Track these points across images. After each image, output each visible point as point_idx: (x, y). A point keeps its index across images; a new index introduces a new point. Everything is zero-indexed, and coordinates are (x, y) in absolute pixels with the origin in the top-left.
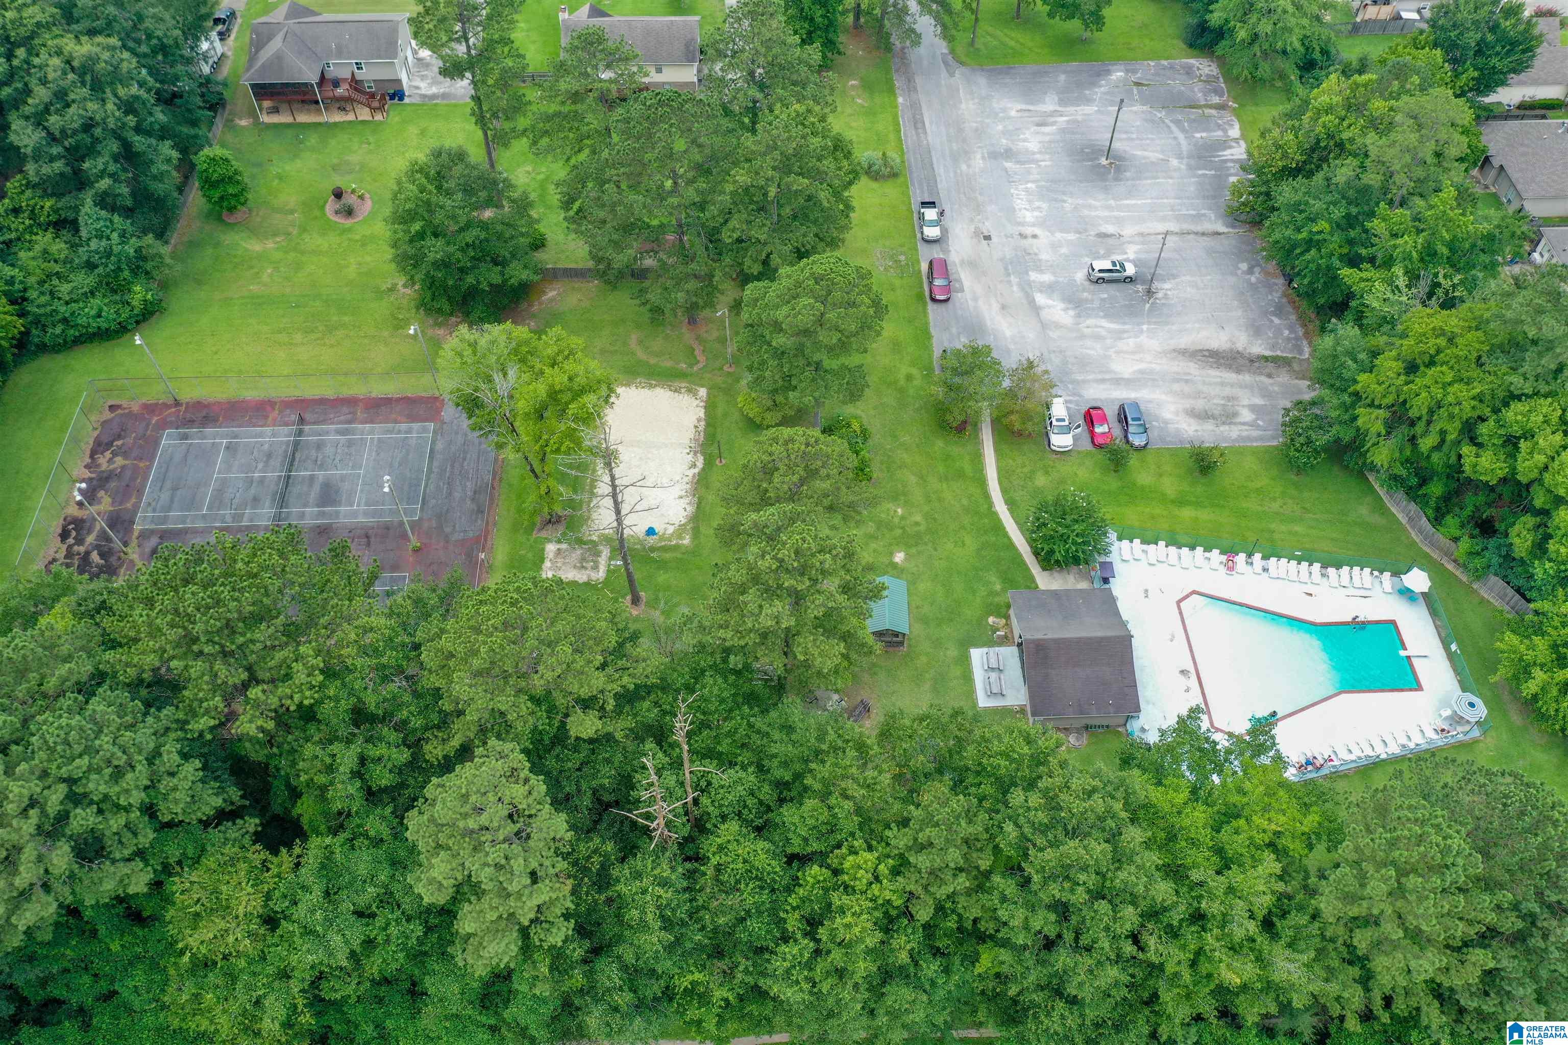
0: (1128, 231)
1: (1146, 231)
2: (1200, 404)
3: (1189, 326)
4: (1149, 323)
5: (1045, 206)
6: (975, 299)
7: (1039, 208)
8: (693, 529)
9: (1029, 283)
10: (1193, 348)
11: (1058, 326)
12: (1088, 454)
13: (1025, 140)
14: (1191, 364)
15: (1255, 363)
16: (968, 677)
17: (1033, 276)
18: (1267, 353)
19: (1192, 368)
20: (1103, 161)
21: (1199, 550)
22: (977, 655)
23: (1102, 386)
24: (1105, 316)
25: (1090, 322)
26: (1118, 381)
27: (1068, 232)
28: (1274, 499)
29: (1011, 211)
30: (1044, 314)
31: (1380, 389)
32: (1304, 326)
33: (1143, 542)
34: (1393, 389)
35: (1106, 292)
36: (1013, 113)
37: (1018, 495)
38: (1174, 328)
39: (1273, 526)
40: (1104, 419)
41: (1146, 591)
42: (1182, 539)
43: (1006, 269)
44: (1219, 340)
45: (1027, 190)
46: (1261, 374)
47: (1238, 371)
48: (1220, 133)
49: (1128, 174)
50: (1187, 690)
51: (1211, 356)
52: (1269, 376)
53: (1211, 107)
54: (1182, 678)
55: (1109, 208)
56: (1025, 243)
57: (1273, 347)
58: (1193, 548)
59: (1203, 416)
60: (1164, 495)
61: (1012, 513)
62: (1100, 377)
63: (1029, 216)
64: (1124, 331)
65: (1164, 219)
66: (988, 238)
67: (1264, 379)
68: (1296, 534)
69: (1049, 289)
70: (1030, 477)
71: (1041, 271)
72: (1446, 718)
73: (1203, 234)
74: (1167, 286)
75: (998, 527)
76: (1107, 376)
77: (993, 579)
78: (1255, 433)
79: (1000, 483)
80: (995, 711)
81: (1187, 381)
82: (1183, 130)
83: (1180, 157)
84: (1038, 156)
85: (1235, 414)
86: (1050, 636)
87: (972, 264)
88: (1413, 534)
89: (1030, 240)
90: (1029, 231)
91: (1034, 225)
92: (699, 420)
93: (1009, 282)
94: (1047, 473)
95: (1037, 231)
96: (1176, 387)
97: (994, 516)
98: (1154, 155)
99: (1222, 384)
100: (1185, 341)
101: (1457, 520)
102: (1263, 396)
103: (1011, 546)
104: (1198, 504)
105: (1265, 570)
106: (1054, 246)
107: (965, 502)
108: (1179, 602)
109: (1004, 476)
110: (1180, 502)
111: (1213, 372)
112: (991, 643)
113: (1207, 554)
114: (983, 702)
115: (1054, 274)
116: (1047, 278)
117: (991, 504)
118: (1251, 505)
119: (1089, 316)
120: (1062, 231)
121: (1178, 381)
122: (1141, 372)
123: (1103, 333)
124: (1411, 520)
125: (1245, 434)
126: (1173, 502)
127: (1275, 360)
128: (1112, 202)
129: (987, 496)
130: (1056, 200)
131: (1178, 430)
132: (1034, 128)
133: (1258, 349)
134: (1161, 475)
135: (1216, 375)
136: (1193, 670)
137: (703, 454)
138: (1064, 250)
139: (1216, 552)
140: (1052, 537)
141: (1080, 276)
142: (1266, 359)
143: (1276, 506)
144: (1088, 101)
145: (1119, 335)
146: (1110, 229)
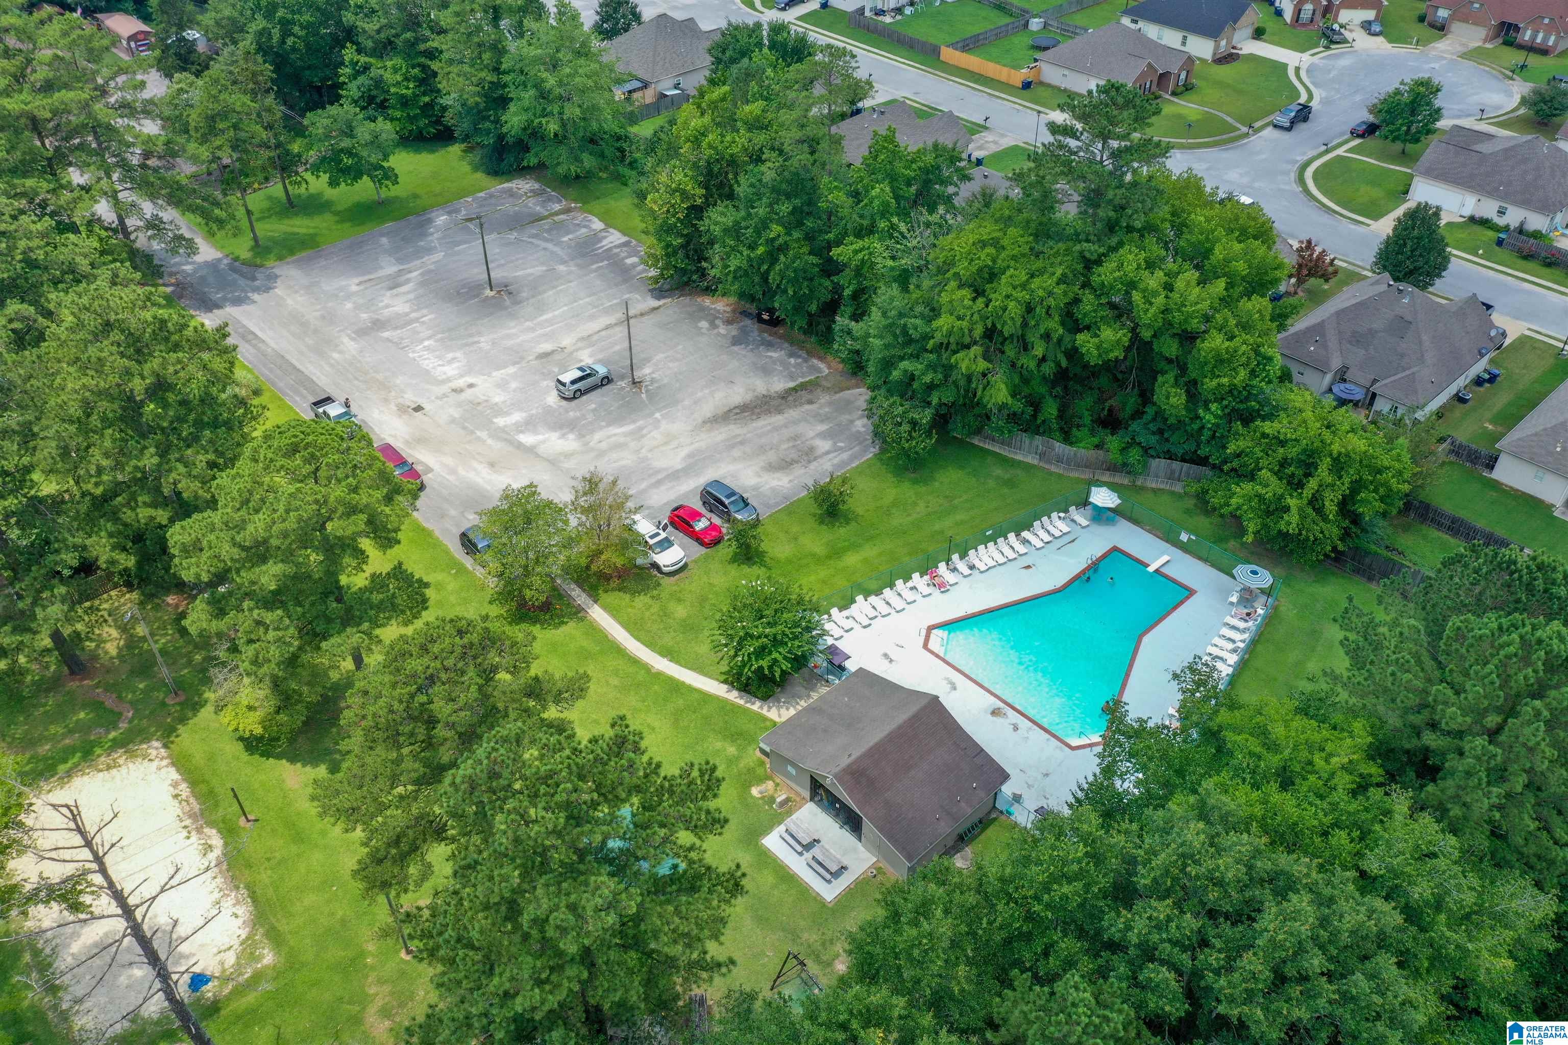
0: (567, 341)
1: (585, 334)
2: (772, 456)
3: (700, 394)
4: (659, 410)
5: (458, 354)
6: (453, 471)
7: (454, 359)
8: (267, 935)
9: (503, 430)
10: (720, 412)
11: (568, 456)
12: (706, 558)
13: (387, 306)
14: (732, 427)
15: (788, 397)
16: (786, 876)
17: (500, 421)
18: (791, 385)
19: (733, 430)
20: (488, 293)
21: (899, 583)
22: (773, 841)
23: (663, 488)
24: (609, 425)
25: (598, 436)
26: (675, 476)
27: (505, 367)
28: (915, 504)
29: (426, 375)
30: (541, 450)
31: (965, 324)
32: (802, 348)
33: (841, 610)
34: (976, 317)
35: (591, 401)
36: (354, 288)
37: (668, 640)
38: (686, 403)
39: (937, 527)
40: (697, 515)
41: (886, 655)
42: (873, 585)
43: (464, 428)
44: (738, 394)
45: (427, 348)
46: (801, 404)
47: (780, 412)
48: (584, 230)
49: (524, 295)
50: (1016, 728)
51: (743, 411)
52: (810, 402)
53: (557, 213)
54: (998, 720)
55: (533, 329)
56: (468, 394)
57: (792, 377)
58: (892, 586)
59: (784, 465)
60: (813, 555)
61: (678, 662)
62: (653, 480)
63: (451, 370)
64: (641, 429)
65: (592, 317)
66: (418, 409)
67: (807, 407)
68: (962, 522)
69: (529, 425)
70: (665, 614)
71: (507, 414)
72: (1239, 602)
73: (642, 315)
74: (647, 371)
75: (676, 687)
76: (660, 476)
77: (719, 745)
78: (845, 456)
79: (638, 639)
80: (850, 893)
81: (742, 443)
82: (546, 240)
83: (564, 262)
84: (414, 315)
85: (812, 449)
86: (856, 754)
87: (420, 440)
88: (1053, 469)
89: (470, 391)
90: (461, 383)
91: (462, 376)
92: (175, 785)
93: (478, 439)
94: (679, 600)
95: (470, 380)
96: (736, 453)
97: (659, 676)
98: (539, 270)
99: (776, 429)
100: (708, 409)
101: (1085, 430)
102: (822, 421)
103: (706, 697)
104: (854, 547)
105: (972, 567)
106: (502, 385)
107: (615, 681)
108: (925, 646)
109: (634, 627)
110: (835, 553)
111: (761, 423)
112: (776, 820)
113: (910, 584)
114: (829, 892)
115: (521, 409)
116: (517, 417)
117: (647, 668)
118: (898, 520)
119: (592, 432)
120: (498, 368)
121: (733, 446)
122: (690, 456)
123: (622, 440)
124: (1042, 456)
125: (836, 461)
126: (829, 557)
127: (803, 387)
128: (528, 324)
129: (635, 661)
130: (466, 345)
131: (773, 489)
132: (388, 293)
133: (780, 384)
134: (796, 539)
135: (765, 423)
136: (1002, 705)
137: (211, 824)
138: (514, 385)
139: (916, 576)
140: (763, 648)
141: (552, 399)
142: (795, 389)
143: (921, 507)
144: (429, 250)
145: (638, 435)
146: (547, 347)
